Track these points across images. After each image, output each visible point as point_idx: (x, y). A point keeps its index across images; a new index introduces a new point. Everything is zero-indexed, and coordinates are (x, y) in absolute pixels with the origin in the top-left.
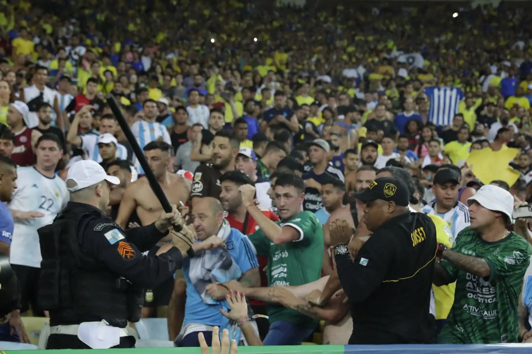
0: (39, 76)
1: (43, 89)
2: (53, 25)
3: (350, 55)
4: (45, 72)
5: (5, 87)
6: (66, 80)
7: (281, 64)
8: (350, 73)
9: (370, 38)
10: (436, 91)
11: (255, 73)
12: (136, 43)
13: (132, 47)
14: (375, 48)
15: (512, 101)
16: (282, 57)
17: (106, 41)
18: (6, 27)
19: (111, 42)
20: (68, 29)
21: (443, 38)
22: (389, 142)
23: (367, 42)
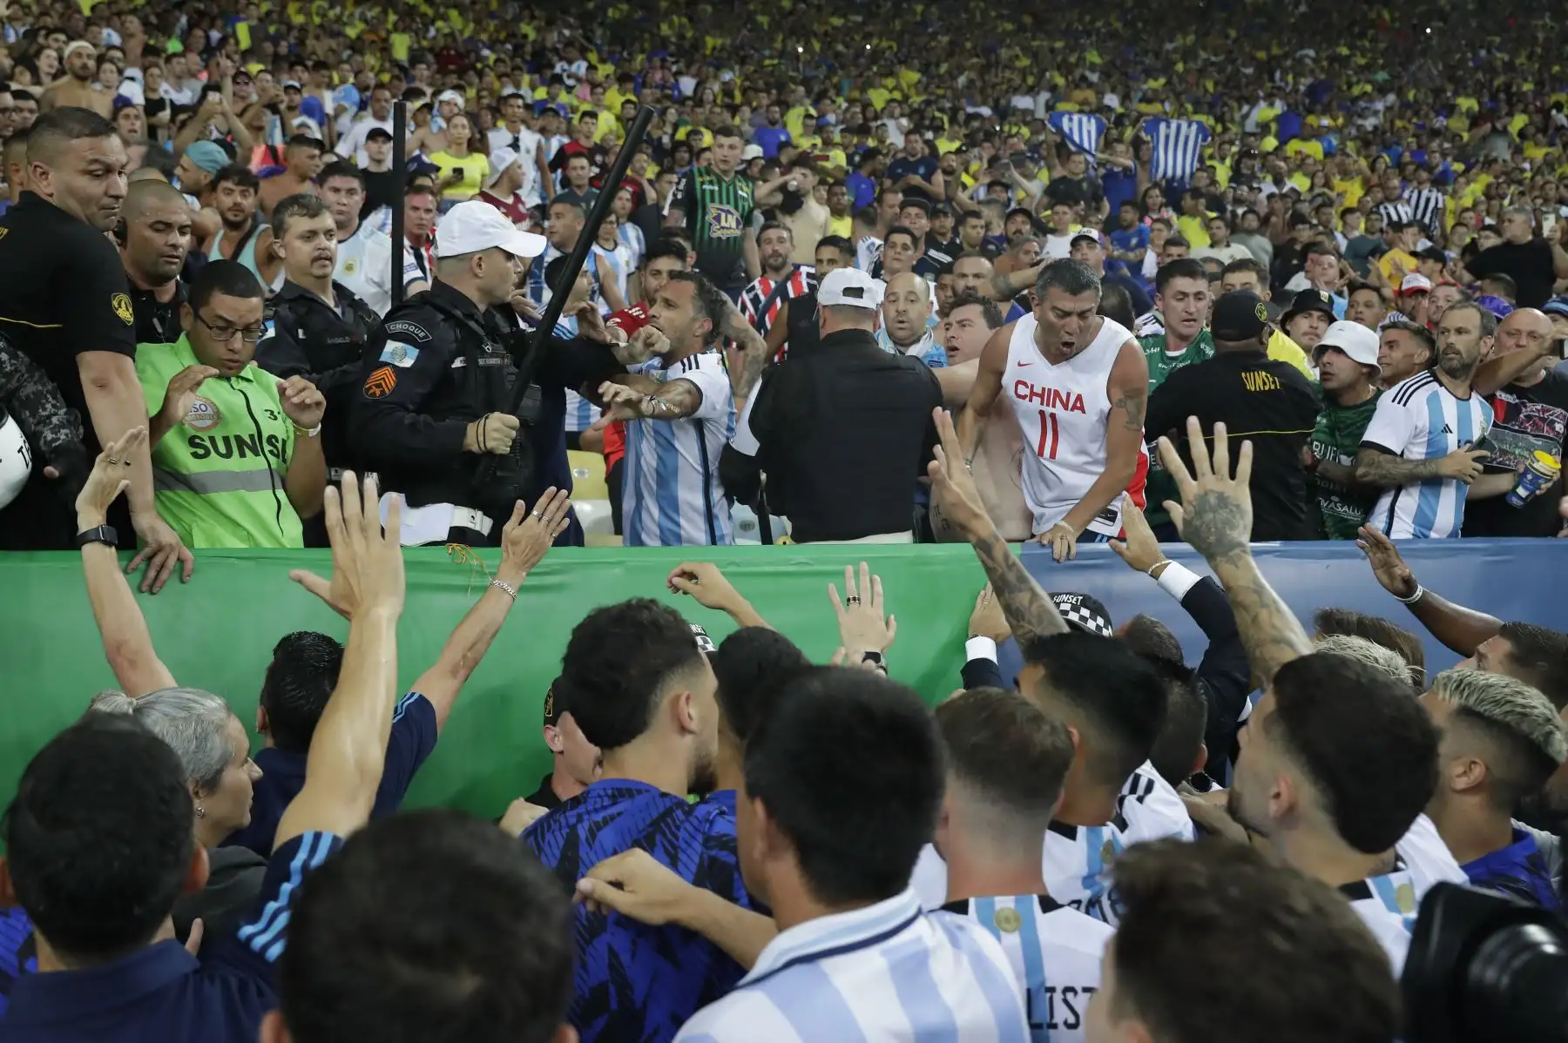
0: (510, 110)
1: (519, 132)
2: (538, 30)
3: (1024, 73)
4: (520, 102)
5: (463, 126)
6: (551, 113)
7: (909, 87)
8: (1022, 102)
9: (1059, 45)
10: (1163, 126)
11: (866, 105)
12: (672, 55)
13: (663, 60)
14: (1065, 60)
15: (1294, 146)
16: (911, 76)
17: (621, 53)
18: (461, 32)
19: (629, 54)
20: (560, 33)
21: (1179, 41)
22: (1065, 213)
23: (1052, 50)
